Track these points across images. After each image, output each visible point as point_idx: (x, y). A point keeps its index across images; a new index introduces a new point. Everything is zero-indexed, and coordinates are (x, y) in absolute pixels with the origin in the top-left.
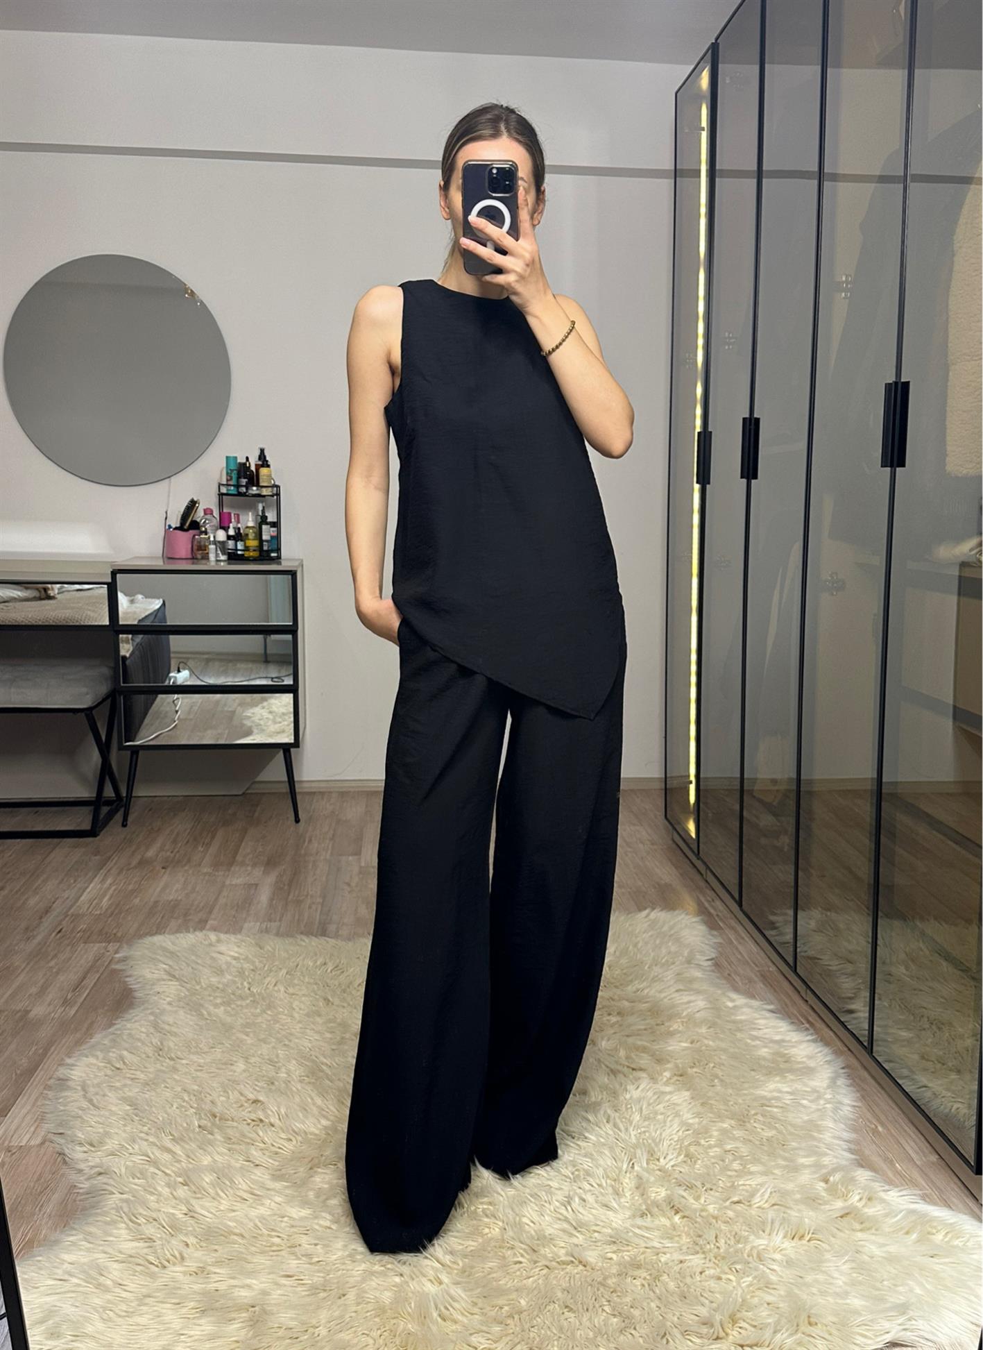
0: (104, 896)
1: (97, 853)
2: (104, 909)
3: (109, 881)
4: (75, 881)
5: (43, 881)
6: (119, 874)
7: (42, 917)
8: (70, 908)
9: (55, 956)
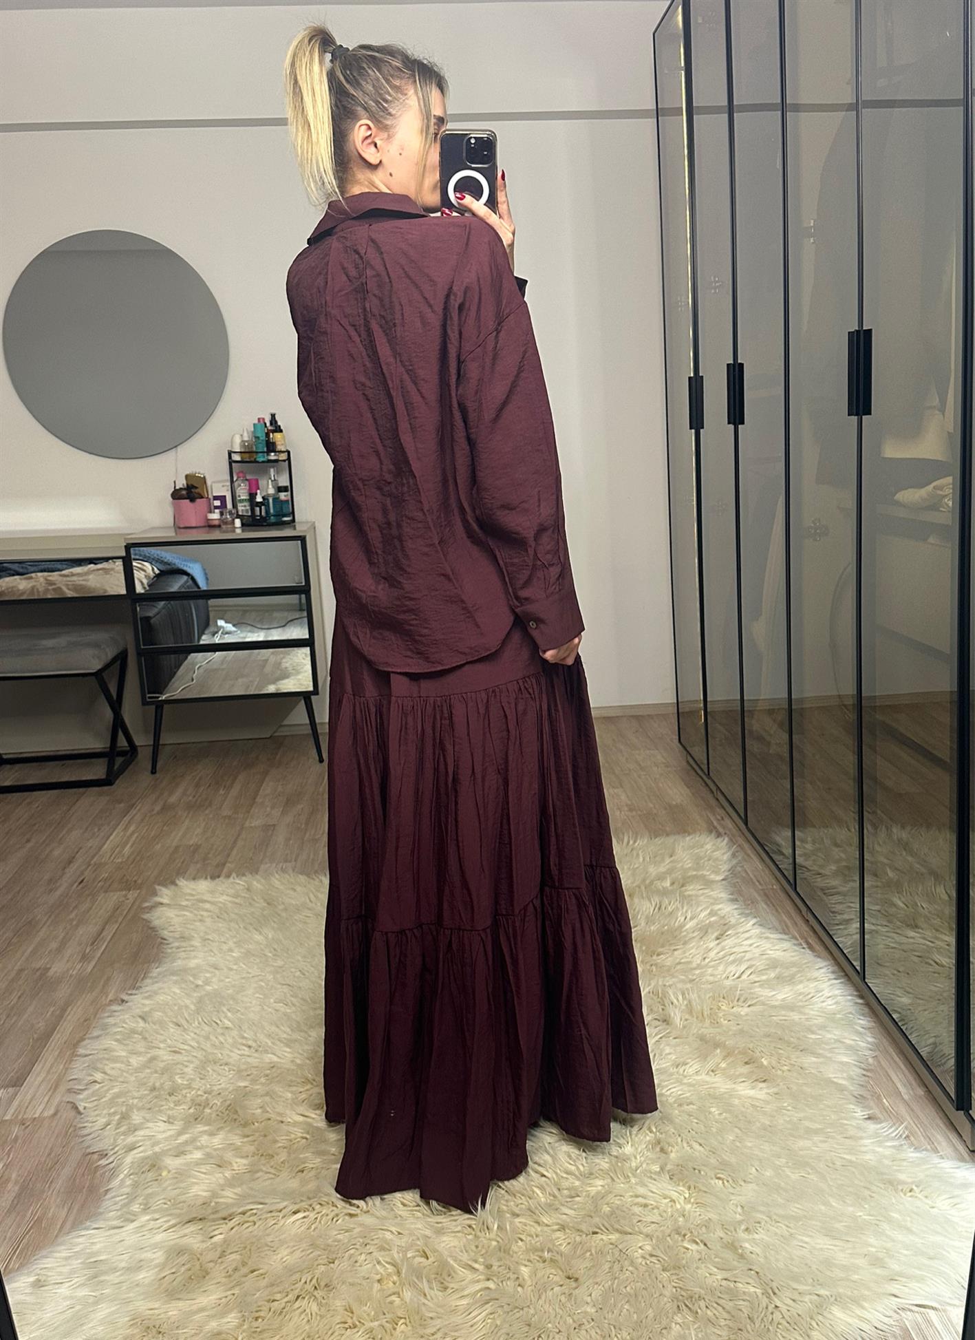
0: (127, 843)
1: (121, 801)
2: (126, 856)
3: (132, 828)
4: (99, 829)
5: (68, 831)
6: (142, 821)
7: (65, 868)
8: (93, 857)
9: (76, 907)
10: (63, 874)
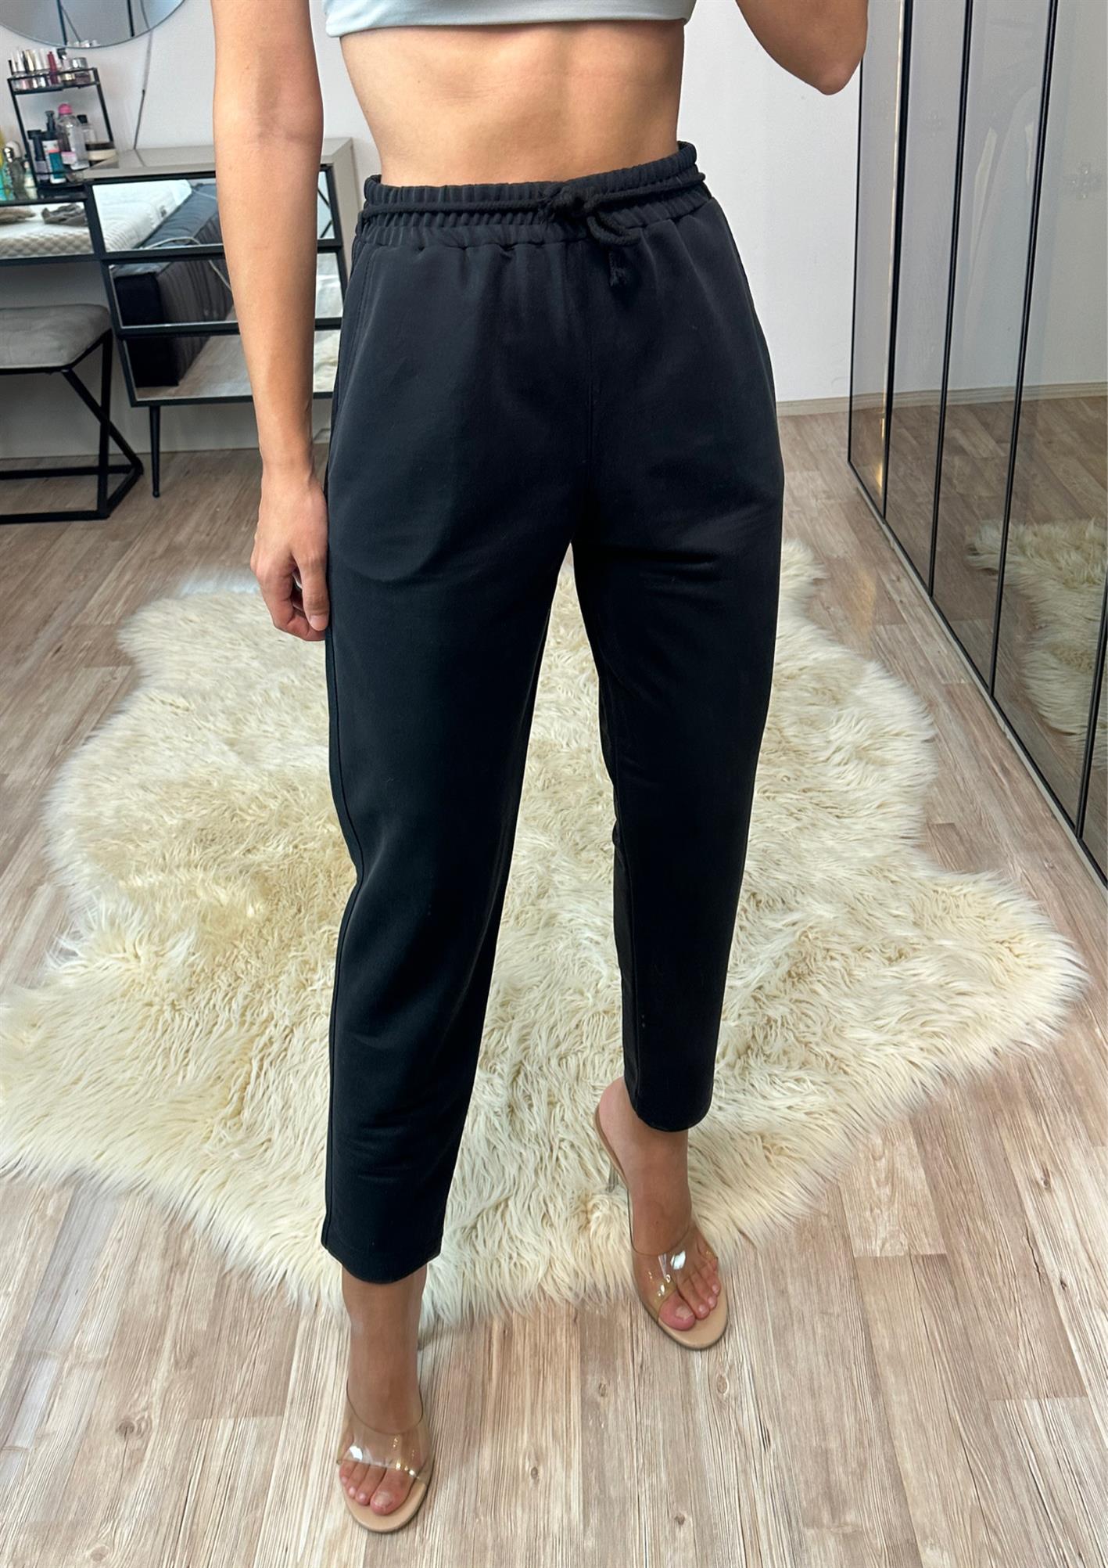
0: (118, 598)
1: (115, 537)
2: (117, 617)
3: (127, 577)
4: (86, 576)
5: (45, 579)
6: (141, 566)
7: (37, 631)
8: (75, 617)
9: (48, 687)
10: (36, 639)
